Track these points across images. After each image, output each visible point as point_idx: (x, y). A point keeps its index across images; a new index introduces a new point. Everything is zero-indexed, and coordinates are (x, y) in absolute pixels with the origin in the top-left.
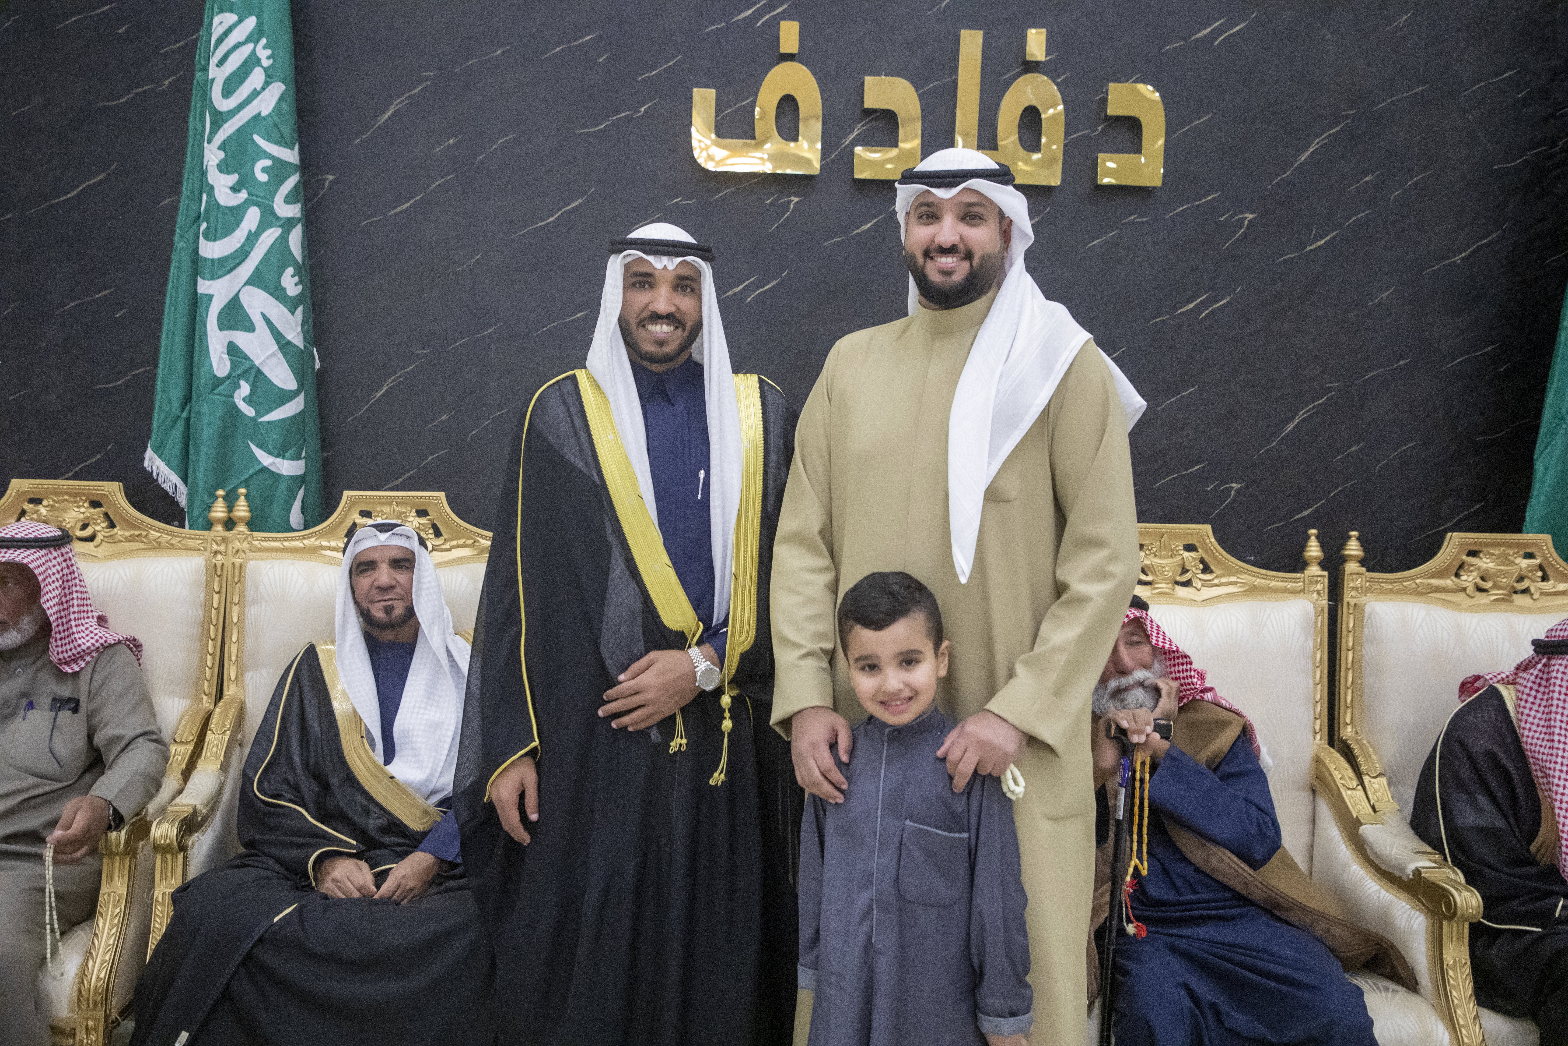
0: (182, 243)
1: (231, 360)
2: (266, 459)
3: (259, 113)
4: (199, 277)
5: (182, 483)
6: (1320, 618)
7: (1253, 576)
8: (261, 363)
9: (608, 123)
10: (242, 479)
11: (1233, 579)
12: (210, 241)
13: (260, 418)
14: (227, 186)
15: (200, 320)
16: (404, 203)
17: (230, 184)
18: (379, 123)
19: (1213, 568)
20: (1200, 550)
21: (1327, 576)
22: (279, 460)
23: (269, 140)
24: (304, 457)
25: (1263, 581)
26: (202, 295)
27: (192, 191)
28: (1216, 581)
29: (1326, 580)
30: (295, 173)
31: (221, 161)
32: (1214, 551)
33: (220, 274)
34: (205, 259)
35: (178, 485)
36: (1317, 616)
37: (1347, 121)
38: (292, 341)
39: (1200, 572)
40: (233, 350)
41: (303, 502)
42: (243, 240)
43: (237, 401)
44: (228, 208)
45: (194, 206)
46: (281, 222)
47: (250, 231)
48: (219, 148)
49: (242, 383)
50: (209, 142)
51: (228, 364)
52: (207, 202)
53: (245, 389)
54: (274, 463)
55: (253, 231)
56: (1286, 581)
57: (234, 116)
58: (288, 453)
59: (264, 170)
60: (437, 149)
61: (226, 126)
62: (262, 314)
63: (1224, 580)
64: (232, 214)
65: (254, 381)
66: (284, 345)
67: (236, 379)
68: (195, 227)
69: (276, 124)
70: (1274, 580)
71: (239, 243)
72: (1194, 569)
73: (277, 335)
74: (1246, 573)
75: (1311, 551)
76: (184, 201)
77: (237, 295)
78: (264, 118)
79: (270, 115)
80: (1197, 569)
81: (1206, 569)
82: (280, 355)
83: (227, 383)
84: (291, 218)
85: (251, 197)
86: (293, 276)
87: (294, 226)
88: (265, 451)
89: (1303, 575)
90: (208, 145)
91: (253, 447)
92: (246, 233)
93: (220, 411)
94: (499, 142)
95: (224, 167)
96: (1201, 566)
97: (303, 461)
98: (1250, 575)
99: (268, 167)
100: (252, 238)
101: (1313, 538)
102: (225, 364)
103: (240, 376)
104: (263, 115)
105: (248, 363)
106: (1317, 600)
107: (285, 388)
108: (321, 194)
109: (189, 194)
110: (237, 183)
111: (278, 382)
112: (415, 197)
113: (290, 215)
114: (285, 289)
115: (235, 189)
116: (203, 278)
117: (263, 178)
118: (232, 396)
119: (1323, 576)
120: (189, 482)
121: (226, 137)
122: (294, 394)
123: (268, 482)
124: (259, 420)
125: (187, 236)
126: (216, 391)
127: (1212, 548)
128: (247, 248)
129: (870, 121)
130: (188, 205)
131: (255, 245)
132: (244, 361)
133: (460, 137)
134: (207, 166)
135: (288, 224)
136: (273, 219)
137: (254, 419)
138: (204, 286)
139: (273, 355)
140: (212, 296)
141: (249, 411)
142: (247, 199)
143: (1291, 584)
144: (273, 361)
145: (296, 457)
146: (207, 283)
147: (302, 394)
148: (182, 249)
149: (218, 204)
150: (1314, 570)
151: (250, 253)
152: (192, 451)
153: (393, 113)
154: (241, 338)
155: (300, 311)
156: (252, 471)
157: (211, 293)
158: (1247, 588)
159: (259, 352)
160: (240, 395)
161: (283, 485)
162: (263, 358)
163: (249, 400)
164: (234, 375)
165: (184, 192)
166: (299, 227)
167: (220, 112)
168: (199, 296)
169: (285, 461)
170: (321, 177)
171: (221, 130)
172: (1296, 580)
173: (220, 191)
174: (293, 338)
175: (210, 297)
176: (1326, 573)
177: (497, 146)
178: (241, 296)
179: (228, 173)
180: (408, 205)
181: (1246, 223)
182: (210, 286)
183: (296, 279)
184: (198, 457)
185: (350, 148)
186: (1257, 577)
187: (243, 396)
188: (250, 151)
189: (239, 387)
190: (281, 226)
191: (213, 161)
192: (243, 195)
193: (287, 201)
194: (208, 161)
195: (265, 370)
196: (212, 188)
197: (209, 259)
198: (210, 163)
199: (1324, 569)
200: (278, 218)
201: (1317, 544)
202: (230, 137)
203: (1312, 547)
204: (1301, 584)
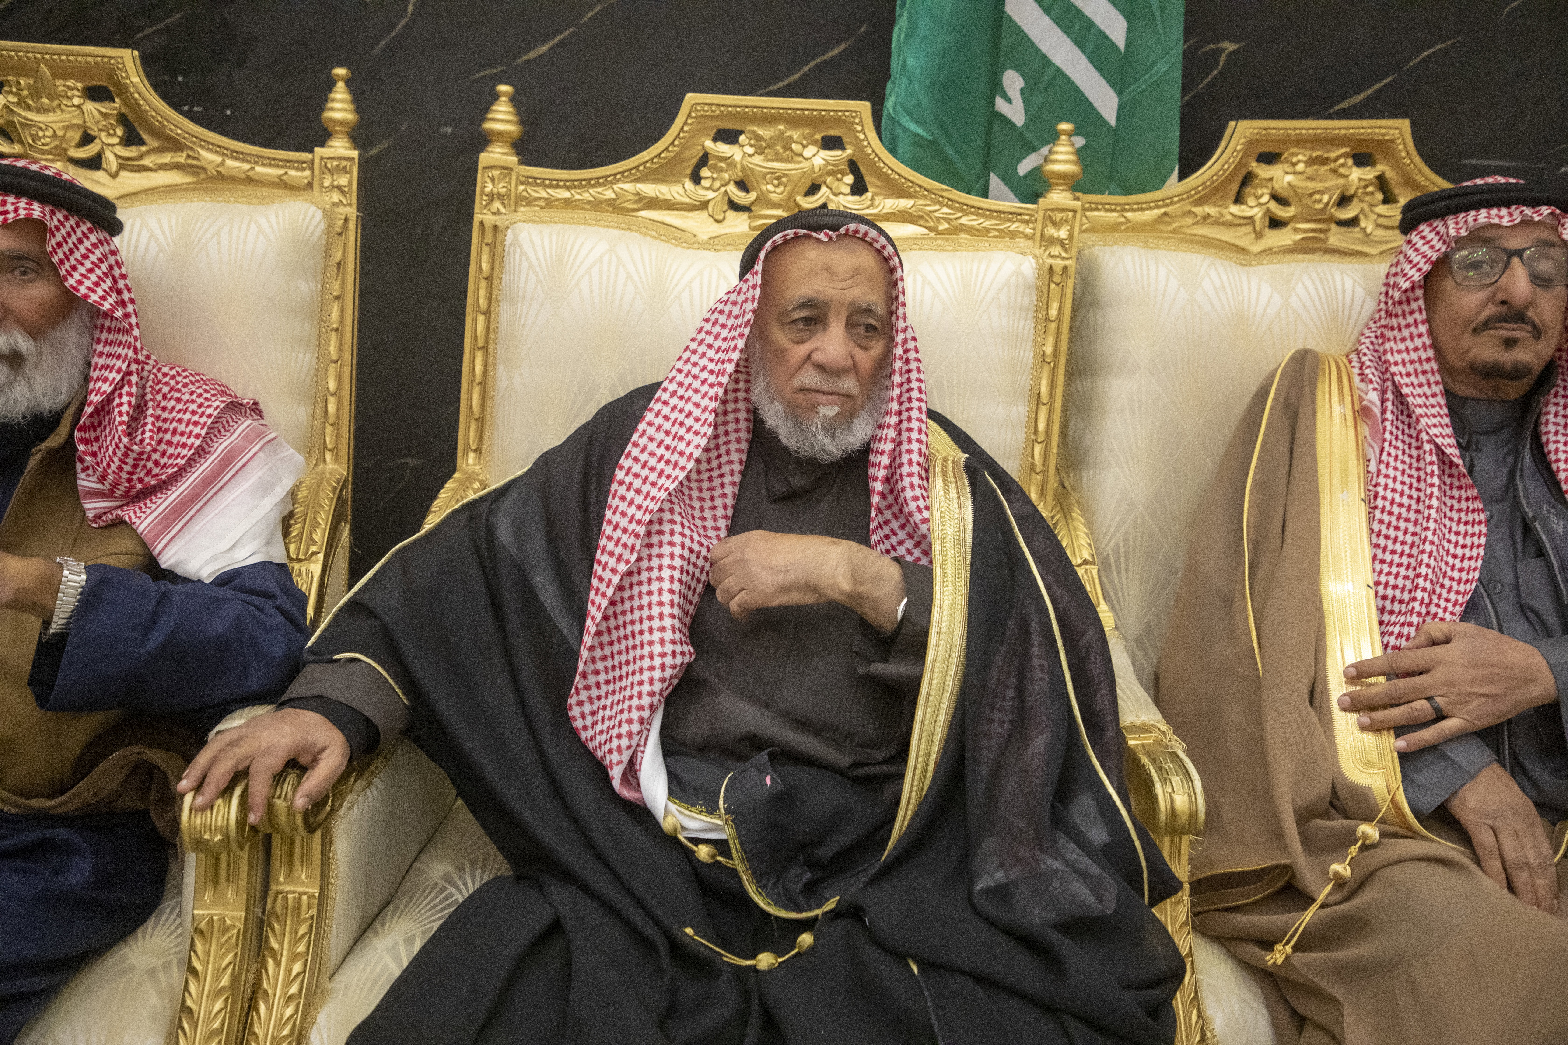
6: (338, 239)
7: (217, 153)
11: (181, 158)
19: (142, 134)
20: (117, 100)
25: (239, 164)
28: (147, 162)
29: (356, 167)
32: (141, 102)
36: (335, 235)
39: (116, 140)
56: (282, 167)
63: (161, 159)
72: (103, 135)
74: (205, 148)
75: (331, 109)
80: (110, 135)
81: (131, 139)
89: (310, 156)
96: (120, 131)
101: (341, 85)
106: (336, 204)
119: (351, 159)
127: (136, 95)
143: (292, 173)
150: (337, 146)
158: (204, 176)
172: (299, 165)
176: (355, 154)
199: (354, 146)
201: (348, 96)
203: (333, 100)
204: (307, 173)
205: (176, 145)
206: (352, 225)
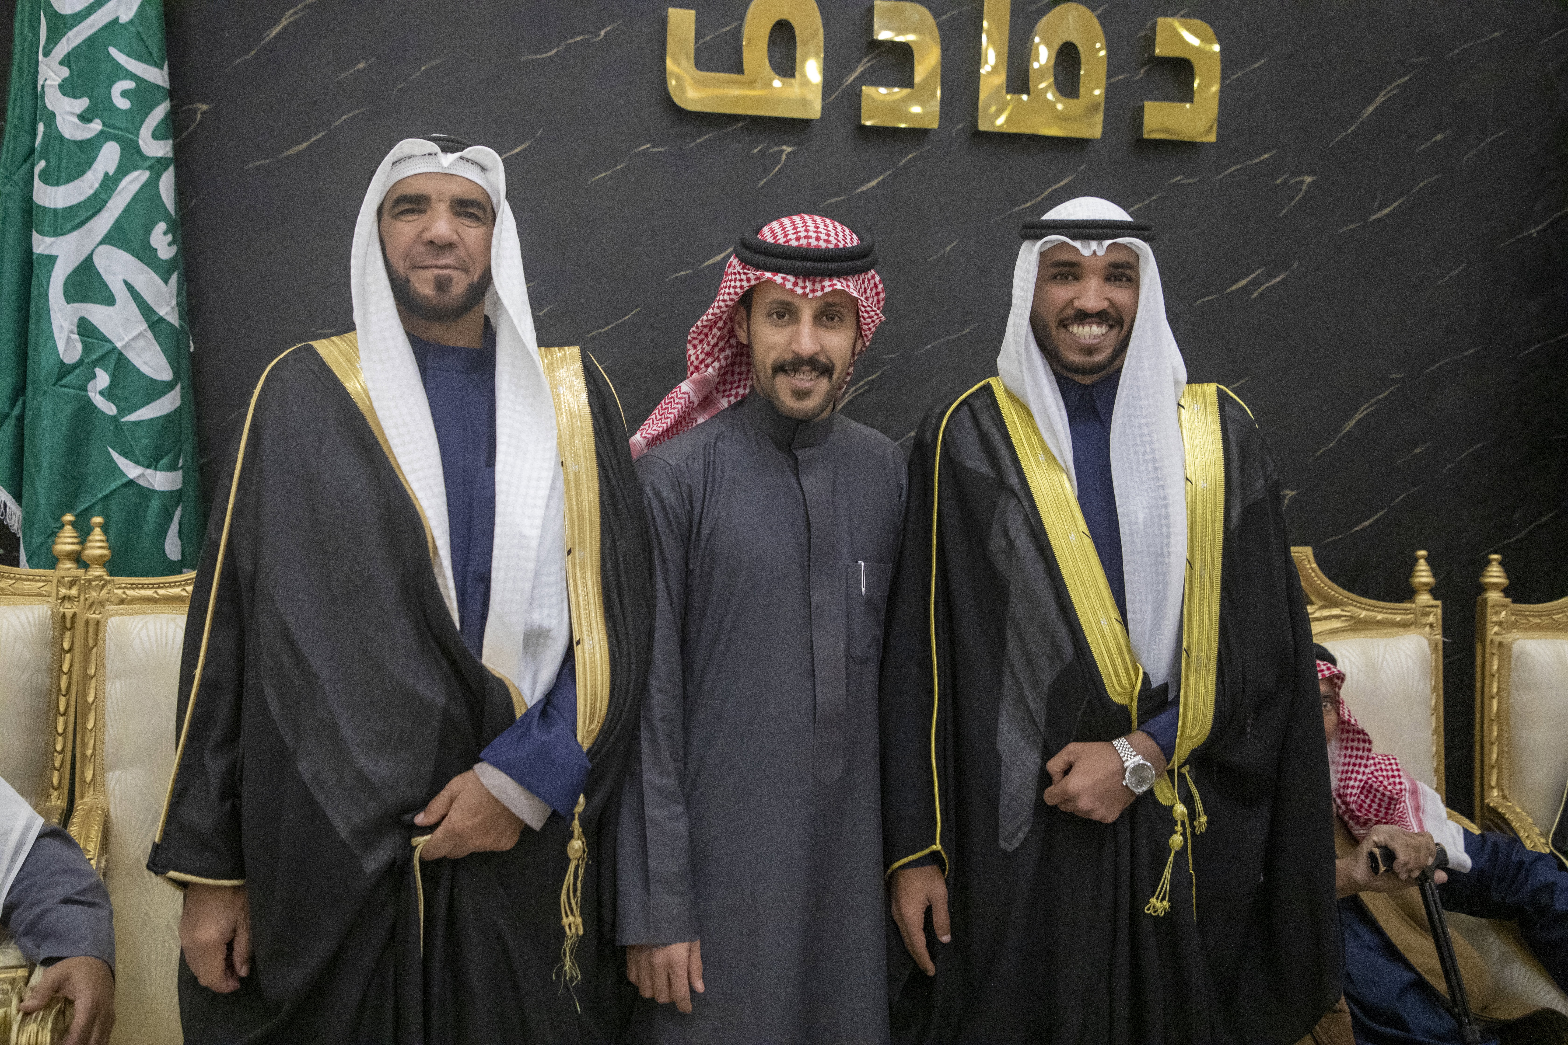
0: (8, 187)
1: (82, 341)
2: (132, 471)
3: (117, 18)
4: (34, 232)
5: (13, 500)
6: (1434, 656)
7: (1359, 607)
8: (124, 346)
9: (560, 48)
10: (100, 496)
11: (1336, 611)
12: (52, 185)
13: (123, 417)
14: (73, 114)
15: (38, 289)
16: (302, 142)
17: (78, 111)
18: (267, 39)
19: (1313, 599)
21: (1440, 607)
22: (149, 471)
23: (131, 54)
24: (181, 467)
25: (1370, 613)
26: (40, 255)
27: (20, 119)
28: (1317, 615)
29: (1439, 611)
30: (165, 100)
31: (64, 80)
32: (1316, 579)
33: (66, 228)
34: (44, 208)
35: (8, 504)
36: (1432, 654)
37: (1419, 70)
38: (166, 317)
40: (85, 329)
41: (180, 523)
42: (97, 185)
43: (91, 394)
44: (75, 142)
45: (25, 139)
46: (149, 163)
47: (106, 173)
48: (61, 63)
49: (98, 371)
50: (46, 54)
51: (79, 346)
52: (44, 133)
53: (102, 379)
54: (142, 475)
55: (111, 173)
56: (1395, 614)
57: (82, 21)
58: (162, 463)
59: (125, 94)
60: (343, 75)
61: (71, 34)
62: (125, 282)
63: (1326, 613)
64: (81, 150)
65: (116, 369)
66: (155, 323)
67: (89, 367)
68: (26, 166)
69: (139, 35)
70: (1381, 612)
71: (91, 188)
73: (146, 310)
74: (1351, 604)
75: (1420, 576)
76: (9, 131)
77: (90, 256)
78: (124, 26)
79: (131, 22)
82: (150, 335)
83: (77, 372)
84: (161, 158)
85: (106, 129)
86: (165, 233)
87: (165, 169)
88: (131, 460)
89: (1414, 606)
90: (45, 59)
91: (115, 455)
92: (100, 176)
93: (69, 409)
94: (423, 68)
95: (68, 88)
97: (180, 473)
98: (1355, 606)
99: (131, 90)
100: (109, 183)
101: (1422, 561)
102: (75, 346)
103: (96, 363)
104: (121, 21)
105: (108, 346)
106: (1430, 634)
107: (158, 378)
108: (191, 128)
109: (16, 122)
110: (88, 110)
111: (146, 370)
112: (316, 134)
113: (160, 154)
114: (156, 250)
115: (85, 118)
116: (42, 234)
117: (123, 104)
118: (84, 389)
119: (1436, 606)
120: (24, 501)
121: (70, 49)
122: (168, 387)
123: (135, 500)
124: (123, 420)
125: (15, 177)
126: (62, 382)
127: (1313, 575)
128: (103, 196)
129: (877, 56)
130: (15, 138)
131: (113, 191)
132: (103, 343)
133: (373, 59)
134: (43, 86)
135: (158, 166)
136: (139, 159)
137: (115, 419)
138: (42, 244)
139: (141, 335)
140: (56, 257)
141: (109, 408)
142: (101, 132)
143: (1400, 616)
144: (141, 343)
145: (172, 467)
146: (48, 240)
147: (179, 387)
148: (9, 194)
149: (62, 137)
150: (1424, 598)
151: (107, 202)
152: (28, 459)
153: (285, 27)
154: (97, 314)
155: (174, 278)
156: (113, 486)
157: (54, 253)
158: (1353, 622)
159: (121, 331)
160: (96, 388)
161: (155, 504)
162: (127, 339)
163: (108, 394)
164: (87, 361)
165: (10, 120)
166: (171, 169)
167: (61, 16)
168: (35, 256)
169: (158, 473)
170: (190, 106)
171: (65, 39)
172: (1406, 612)
173: (64, 120)
174: (167, 313)
175: (52, 260)
176: (1438, 603)
177: (419, 73)
178: (95, 258)
179: (75, 97)
180: (305, 145)
181: (1304, 187)
182: (51, 245)
183: (170, 237)
184: (38, 468)
185: (228, 70)
186: (1364, 609)
187: (99, 388)
188: (105, 68)
189: (94, 376)
190: (149, 168)
191: (53, 80)
192: (96, 126)
193: (155, 136)
194: (46, 80)
195: (131, 355)
196: (53, 115)
197: (50, 209)
198: (48, 83)
199: (1436, 599)
200: (145, 158)
201: (1427, 568)
202: (76, 49)
203: (1420, 571)
204: (1412, 616)
205: (1334, 603)
206: (1440, 646)
